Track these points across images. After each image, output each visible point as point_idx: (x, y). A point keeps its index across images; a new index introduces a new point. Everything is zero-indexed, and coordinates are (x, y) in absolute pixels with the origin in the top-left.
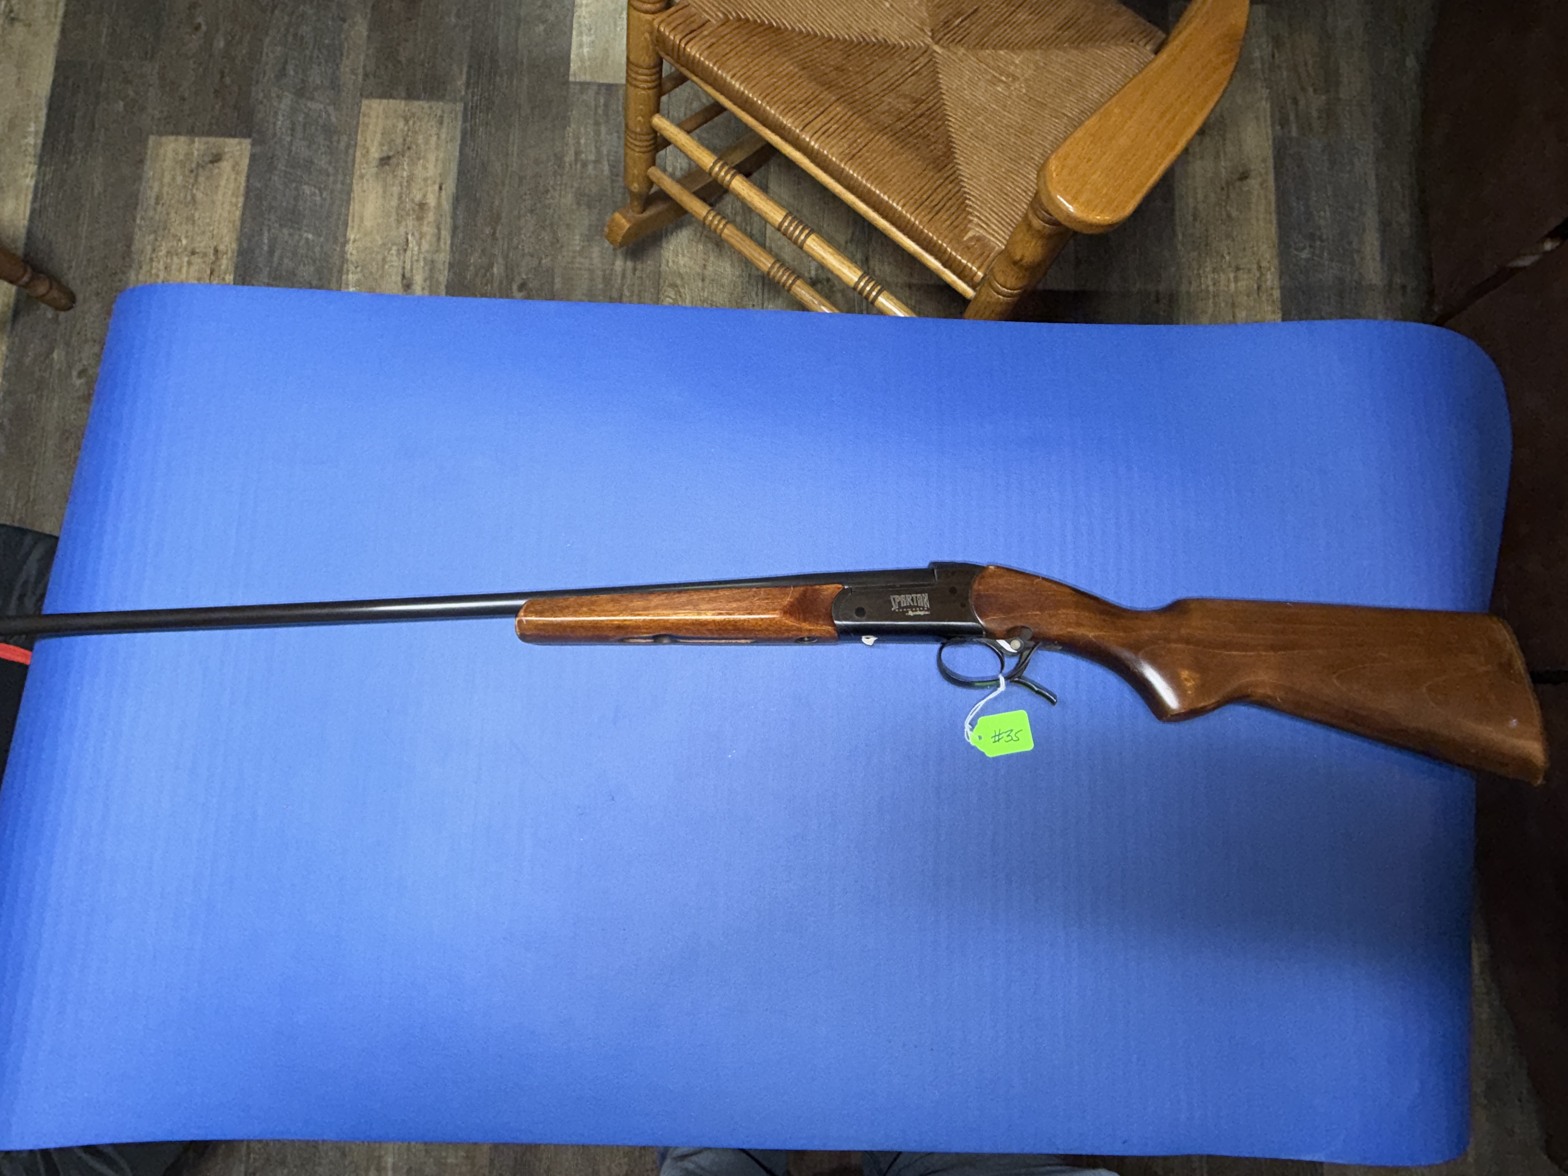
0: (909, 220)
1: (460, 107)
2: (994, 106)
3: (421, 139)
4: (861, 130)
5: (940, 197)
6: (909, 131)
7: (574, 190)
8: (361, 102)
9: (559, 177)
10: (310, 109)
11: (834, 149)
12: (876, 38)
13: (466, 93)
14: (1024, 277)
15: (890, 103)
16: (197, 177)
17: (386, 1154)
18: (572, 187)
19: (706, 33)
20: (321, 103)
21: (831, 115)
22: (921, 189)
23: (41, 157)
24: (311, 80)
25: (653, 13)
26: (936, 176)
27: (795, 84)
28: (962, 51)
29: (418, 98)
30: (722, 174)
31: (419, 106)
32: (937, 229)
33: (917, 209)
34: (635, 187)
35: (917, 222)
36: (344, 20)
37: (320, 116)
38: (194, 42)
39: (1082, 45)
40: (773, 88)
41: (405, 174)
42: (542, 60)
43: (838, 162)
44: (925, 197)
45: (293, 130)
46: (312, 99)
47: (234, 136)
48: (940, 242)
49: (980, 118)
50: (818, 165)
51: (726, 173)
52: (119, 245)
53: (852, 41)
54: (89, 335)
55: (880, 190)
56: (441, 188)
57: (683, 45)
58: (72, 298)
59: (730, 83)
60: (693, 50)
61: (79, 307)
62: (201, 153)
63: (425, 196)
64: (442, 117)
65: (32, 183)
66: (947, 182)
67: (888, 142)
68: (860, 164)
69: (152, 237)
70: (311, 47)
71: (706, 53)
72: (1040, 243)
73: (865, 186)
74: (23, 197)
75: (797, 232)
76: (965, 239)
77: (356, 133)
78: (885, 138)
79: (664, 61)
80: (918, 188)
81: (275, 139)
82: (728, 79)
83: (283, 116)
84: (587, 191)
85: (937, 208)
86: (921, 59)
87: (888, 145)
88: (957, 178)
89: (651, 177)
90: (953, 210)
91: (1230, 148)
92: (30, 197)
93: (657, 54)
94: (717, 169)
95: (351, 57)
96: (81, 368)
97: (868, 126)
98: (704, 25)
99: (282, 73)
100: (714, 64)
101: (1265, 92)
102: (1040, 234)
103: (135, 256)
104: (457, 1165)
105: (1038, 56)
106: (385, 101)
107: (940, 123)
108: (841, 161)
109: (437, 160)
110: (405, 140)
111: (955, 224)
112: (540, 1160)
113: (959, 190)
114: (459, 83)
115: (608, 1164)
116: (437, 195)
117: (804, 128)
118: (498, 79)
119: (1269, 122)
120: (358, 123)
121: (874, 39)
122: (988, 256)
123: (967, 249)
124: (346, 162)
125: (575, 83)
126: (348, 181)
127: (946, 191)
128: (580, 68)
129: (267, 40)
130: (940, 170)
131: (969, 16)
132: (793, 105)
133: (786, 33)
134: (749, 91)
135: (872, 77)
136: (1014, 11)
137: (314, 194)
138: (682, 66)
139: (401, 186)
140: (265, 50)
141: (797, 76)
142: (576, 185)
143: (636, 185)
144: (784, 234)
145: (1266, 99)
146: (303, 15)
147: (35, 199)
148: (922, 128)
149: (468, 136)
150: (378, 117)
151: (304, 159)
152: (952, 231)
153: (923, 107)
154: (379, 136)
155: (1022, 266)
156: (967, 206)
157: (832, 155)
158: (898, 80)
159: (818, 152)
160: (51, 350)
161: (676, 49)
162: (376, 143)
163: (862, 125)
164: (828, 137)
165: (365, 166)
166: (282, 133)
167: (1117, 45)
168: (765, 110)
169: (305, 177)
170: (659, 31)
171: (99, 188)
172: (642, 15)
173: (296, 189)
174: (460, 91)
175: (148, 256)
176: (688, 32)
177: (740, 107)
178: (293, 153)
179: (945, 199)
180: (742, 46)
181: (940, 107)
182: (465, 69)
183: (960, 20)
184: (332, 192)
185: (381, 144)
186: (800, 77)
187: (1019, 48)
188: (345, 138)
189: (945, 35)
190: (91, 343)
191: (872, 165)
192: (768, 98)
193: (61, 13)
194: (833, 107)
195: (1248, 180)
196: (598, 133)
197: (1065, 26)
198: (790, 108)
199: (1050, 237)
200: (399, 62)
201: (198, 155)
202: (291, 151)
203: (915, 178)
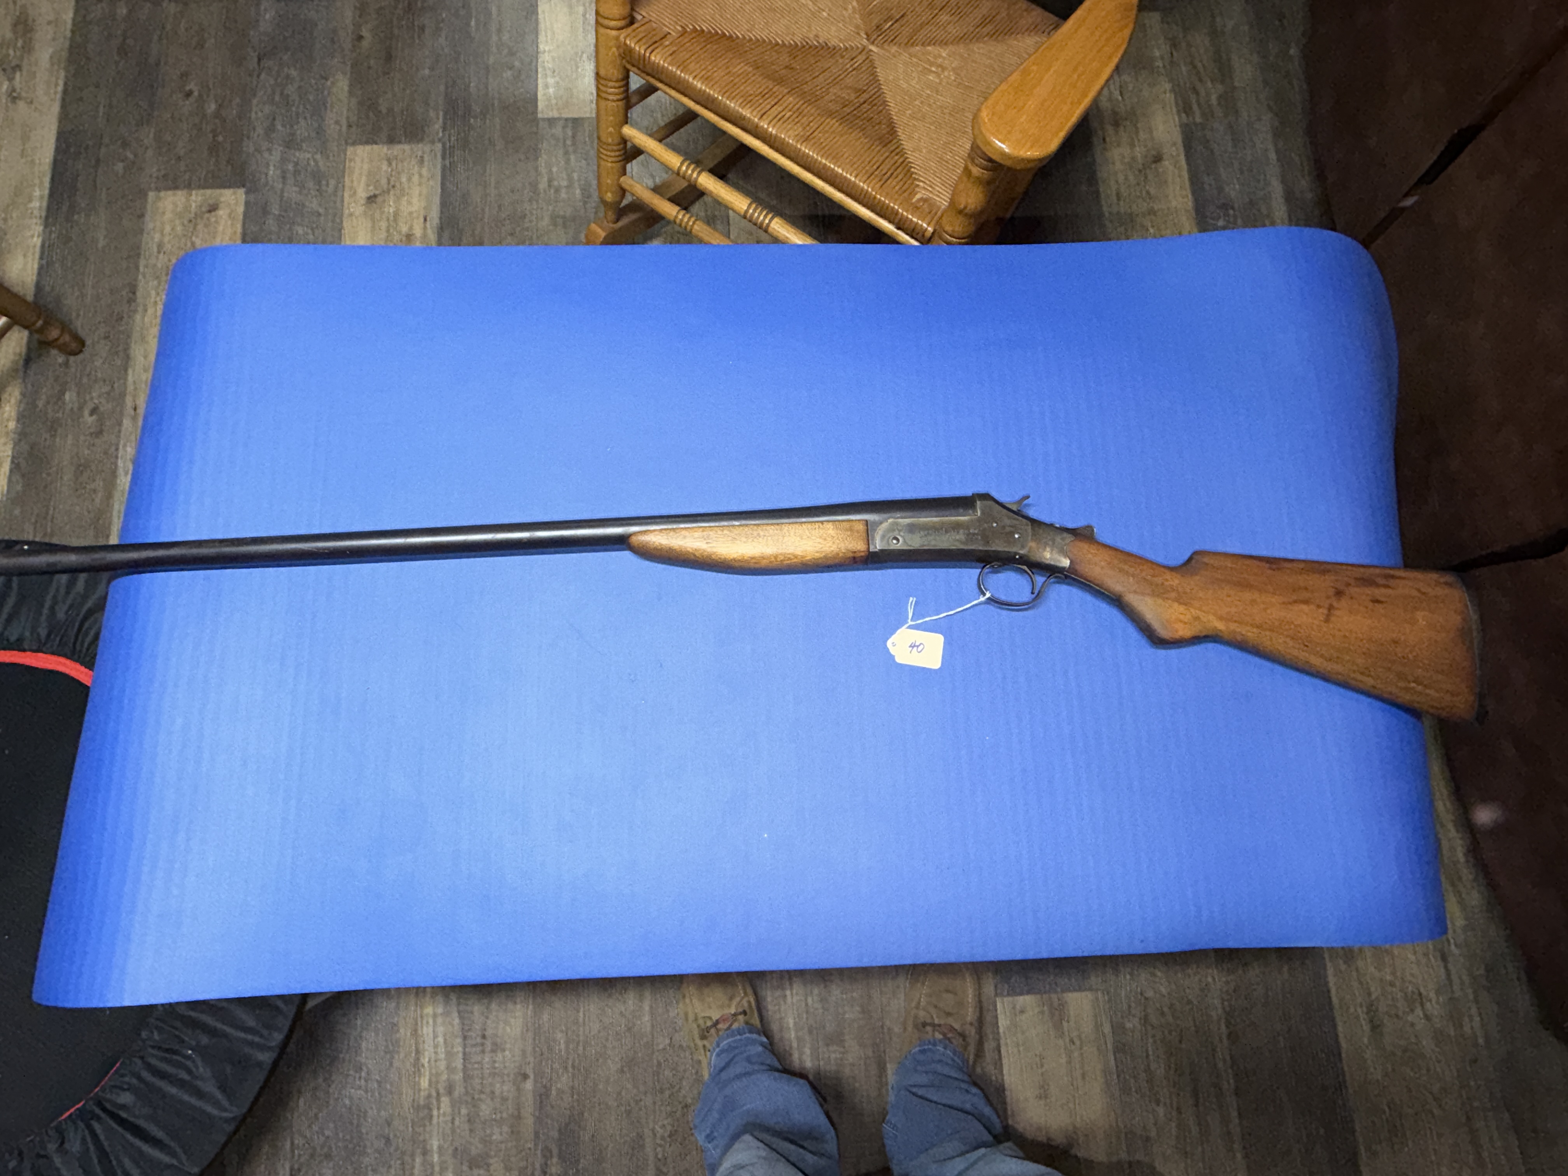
0: (862, 189)
1: (439, 146)
2: (928, 92)
3: (404, 179)
4: (812, 115)
5: (888, 166)
6: (855, 115)
7: (549, 213)
8: (346, 150)
9: (534, 203)
10: (298, 159)
11: (790, 132)
12: (818, 42)
13: (444, 135)
14: (969, 224)
15: (835, 94)
16: (196, 225)
17: (431, 1137)
18: (548, 210)
19: (667, 43)
20: (309, 152)
21: (785, 105)
22: (869, 162)
23: (47, 217)
24: (298, 132)
25: (619, 29)
26: (884, 149)
27: (750, 81)
28: (894, 49)
29: (400, 142)
30: (690, 172)
31: (402, 149)
32: (887, 194)
33: (869, 177)
34: (609, 197)
35: (870, 190)
36: (326, 79)
37: (308, 164)
38: (187, 106)
39: (999, 38)
40: (731, 85)
41: (391, 210)
42: (511, 100)
43: (795, 144)
44: (875, 167)
45: (284, 178)
46: (299, 150)
47: (229, 187)
48: (892, 205)
49: (917, 102)
50: (777, 150)
51: (693, 171)
52: (124, 293)
53: (797, 45)
54: (99, 375)
55: (835, 164)
56: (425, 220)
57: (648, 55)
58: (82, 343)
59: (692, 83)
60: (657, 58)
61: (87, 351)
62: (199, 204)
63: (411, 228)
64: (422, 157)
65: (39, 243)
66: (894, 154)
67: (837, 124)
68: (815, 143)
69: (155, 282)
70: (297, 103)
71: (669, 59)
72: (981, 189)
73: (820, 163)
74: (30, 254)
75: (762, 218)
76: (914, 200)
77: (344, 177)
78: (834, 120)
79: (631, 74)
80: (868, 159)
81: (267, 188)
82: (691, 80)
83: (274, 166)
84: (562, 213)
85: (886, 176)
86: (860, 57)
87: (837, 127)
88: (902, 151)
89: (624, 185)
90: (900, 177)
91: (1142, 135)
92: (37, 256)
93: (625, 67)
94: (684, 168)
95: (334, 110)
96: (93, 405)
97: (818, 112)
98: (666, 36)
99: (271, 129)
100: (677, 68)
101: (1168, 86)
102: (979, 181)
103: (140, 300)
104: (502, 1142)
105: (961, 49)
106: (368, 148)
107: (881, 108)
108: (797, 141)
109: (420, 195)
110: (389, 180)
111: (904, 188)
112: (585, 1129)
113: (904, 161)
114: (437, 126)
115: (651, 1126)
116: (422, 226)
117: (762, 116)
118: (472, 120)
119: (1174, 110)
120: (344, 167)
121: (815, 43)
122: (936, 214)
123: (916, 209)
124: (335, 202)
125: (544, 119)
126: (338, 220)
127: (892, 162)
128: (547, 106)
129: (255, 102)
130: (885, 146)
131: (897, 21)
132: (750, 98)
133: (737, 41)
134: (710, 88)
135: (817, 74)
136: (937, 14)
137: (307, 234)
138: (648, 74)
139: (388, 220)
140: (254, 109)
141: (750, 75)
142: (551, 208)
143: (609, 195)
144: (750, 221)
145: (1171, 91)
146: (288, 76)
147: (41, 258)
148: (866, 112)
149: (447, 172)
150: (362, 161)
151: (296, 203)
152: (900, 195)
153: (865, 96)
154: (364, 178)
155: (966, 215)
156: (913, 173)
157: (789, 137)
158: (840, 75)
159: (776, 136)
160: (62, 393)
161: (642, 58)
162: (362, 184)
163: (812, 111)
164: (784, 122)
165: (353, 205)
166: (274, 182)
167: (1029, 35)
168: (725, 104)
169: (299, 220)
170: (625, 44)
171: (101, 243)
172: (609, 31)
173: (290, 229)
174: (437, 133)
175: (152, 300)
176: (650, 43)
177: (702, 106)
178: (285, 199)
179: (894, 168)
180: (700, 52)
181: (880, 96)
182: (441, 113)
183: (890, 23)
184: (324, 231)
185: (368, 185)
186: (754, 75)
187: (946, 44)
188: (332, 182)
189: (879, 36)
190: (101, 383)
191: (824, 144)
192: (727, 94)
193: (60, 88)
194: (785, 98)
195: (1163, 163)
196: (568, 161)
197: (983, 23)
198: (747, 101)
199: (989, 183)
200: (380, 112)
201: (196, 207)
202: (282, 197)
203: (866, 151)
